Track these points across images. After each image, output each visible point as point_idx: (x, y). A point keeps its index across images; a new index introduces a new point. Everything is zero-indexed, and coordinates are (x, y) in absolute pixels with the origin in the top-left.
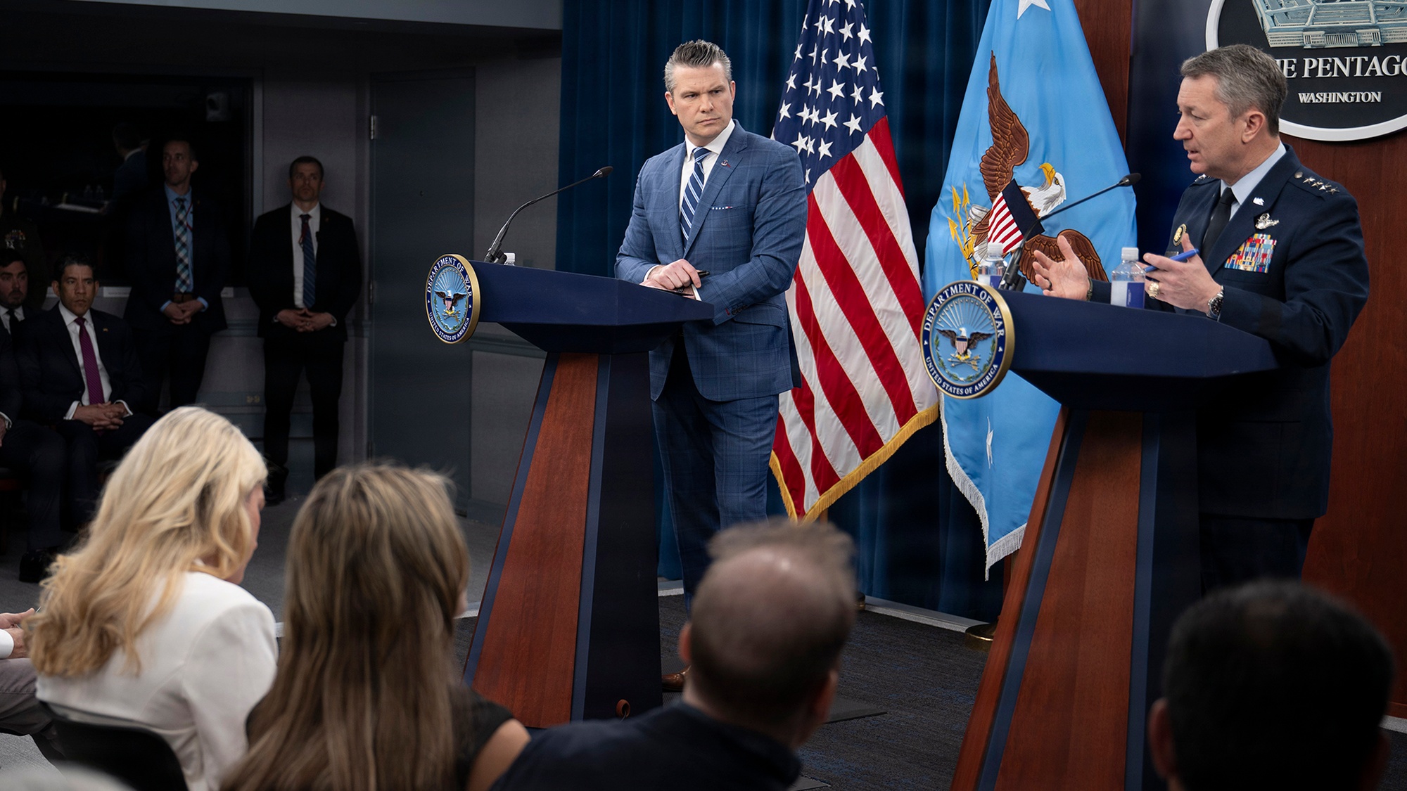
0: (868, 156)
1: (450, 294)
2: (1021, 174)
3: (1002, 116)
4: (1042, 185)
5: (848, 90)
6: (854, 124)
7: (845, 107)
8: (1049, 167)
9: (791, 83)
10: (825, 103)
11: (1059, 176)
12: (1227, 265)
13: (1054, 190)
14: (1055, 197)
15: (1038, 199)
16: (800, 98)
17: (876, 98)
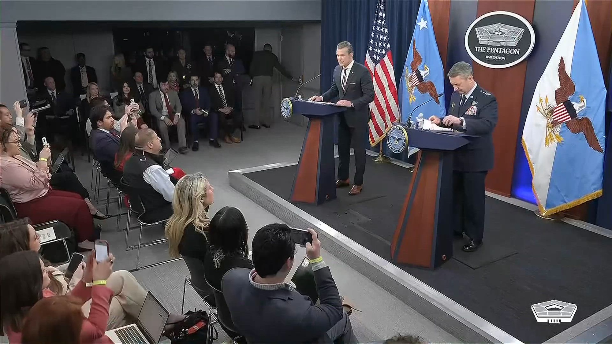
0: (386, 59)
1: (286, 107)
2: (419, 67)
3: (416, 53)
4: (423, 70)
5: (382, 44)
6: (384, 52)
7: (382, 48)
8: (426, 66)
9: (372, 42)
10: (378, 47)
11: (428, 68)
12: (466, 114)
13: (426, 71)
14: (427, 73)
15: (423, 73)
16: (374, 46)
17: (388, 46)
